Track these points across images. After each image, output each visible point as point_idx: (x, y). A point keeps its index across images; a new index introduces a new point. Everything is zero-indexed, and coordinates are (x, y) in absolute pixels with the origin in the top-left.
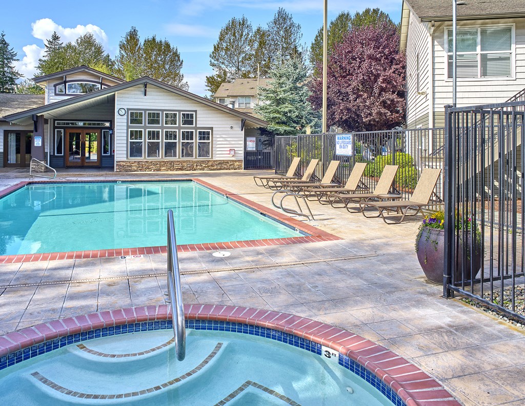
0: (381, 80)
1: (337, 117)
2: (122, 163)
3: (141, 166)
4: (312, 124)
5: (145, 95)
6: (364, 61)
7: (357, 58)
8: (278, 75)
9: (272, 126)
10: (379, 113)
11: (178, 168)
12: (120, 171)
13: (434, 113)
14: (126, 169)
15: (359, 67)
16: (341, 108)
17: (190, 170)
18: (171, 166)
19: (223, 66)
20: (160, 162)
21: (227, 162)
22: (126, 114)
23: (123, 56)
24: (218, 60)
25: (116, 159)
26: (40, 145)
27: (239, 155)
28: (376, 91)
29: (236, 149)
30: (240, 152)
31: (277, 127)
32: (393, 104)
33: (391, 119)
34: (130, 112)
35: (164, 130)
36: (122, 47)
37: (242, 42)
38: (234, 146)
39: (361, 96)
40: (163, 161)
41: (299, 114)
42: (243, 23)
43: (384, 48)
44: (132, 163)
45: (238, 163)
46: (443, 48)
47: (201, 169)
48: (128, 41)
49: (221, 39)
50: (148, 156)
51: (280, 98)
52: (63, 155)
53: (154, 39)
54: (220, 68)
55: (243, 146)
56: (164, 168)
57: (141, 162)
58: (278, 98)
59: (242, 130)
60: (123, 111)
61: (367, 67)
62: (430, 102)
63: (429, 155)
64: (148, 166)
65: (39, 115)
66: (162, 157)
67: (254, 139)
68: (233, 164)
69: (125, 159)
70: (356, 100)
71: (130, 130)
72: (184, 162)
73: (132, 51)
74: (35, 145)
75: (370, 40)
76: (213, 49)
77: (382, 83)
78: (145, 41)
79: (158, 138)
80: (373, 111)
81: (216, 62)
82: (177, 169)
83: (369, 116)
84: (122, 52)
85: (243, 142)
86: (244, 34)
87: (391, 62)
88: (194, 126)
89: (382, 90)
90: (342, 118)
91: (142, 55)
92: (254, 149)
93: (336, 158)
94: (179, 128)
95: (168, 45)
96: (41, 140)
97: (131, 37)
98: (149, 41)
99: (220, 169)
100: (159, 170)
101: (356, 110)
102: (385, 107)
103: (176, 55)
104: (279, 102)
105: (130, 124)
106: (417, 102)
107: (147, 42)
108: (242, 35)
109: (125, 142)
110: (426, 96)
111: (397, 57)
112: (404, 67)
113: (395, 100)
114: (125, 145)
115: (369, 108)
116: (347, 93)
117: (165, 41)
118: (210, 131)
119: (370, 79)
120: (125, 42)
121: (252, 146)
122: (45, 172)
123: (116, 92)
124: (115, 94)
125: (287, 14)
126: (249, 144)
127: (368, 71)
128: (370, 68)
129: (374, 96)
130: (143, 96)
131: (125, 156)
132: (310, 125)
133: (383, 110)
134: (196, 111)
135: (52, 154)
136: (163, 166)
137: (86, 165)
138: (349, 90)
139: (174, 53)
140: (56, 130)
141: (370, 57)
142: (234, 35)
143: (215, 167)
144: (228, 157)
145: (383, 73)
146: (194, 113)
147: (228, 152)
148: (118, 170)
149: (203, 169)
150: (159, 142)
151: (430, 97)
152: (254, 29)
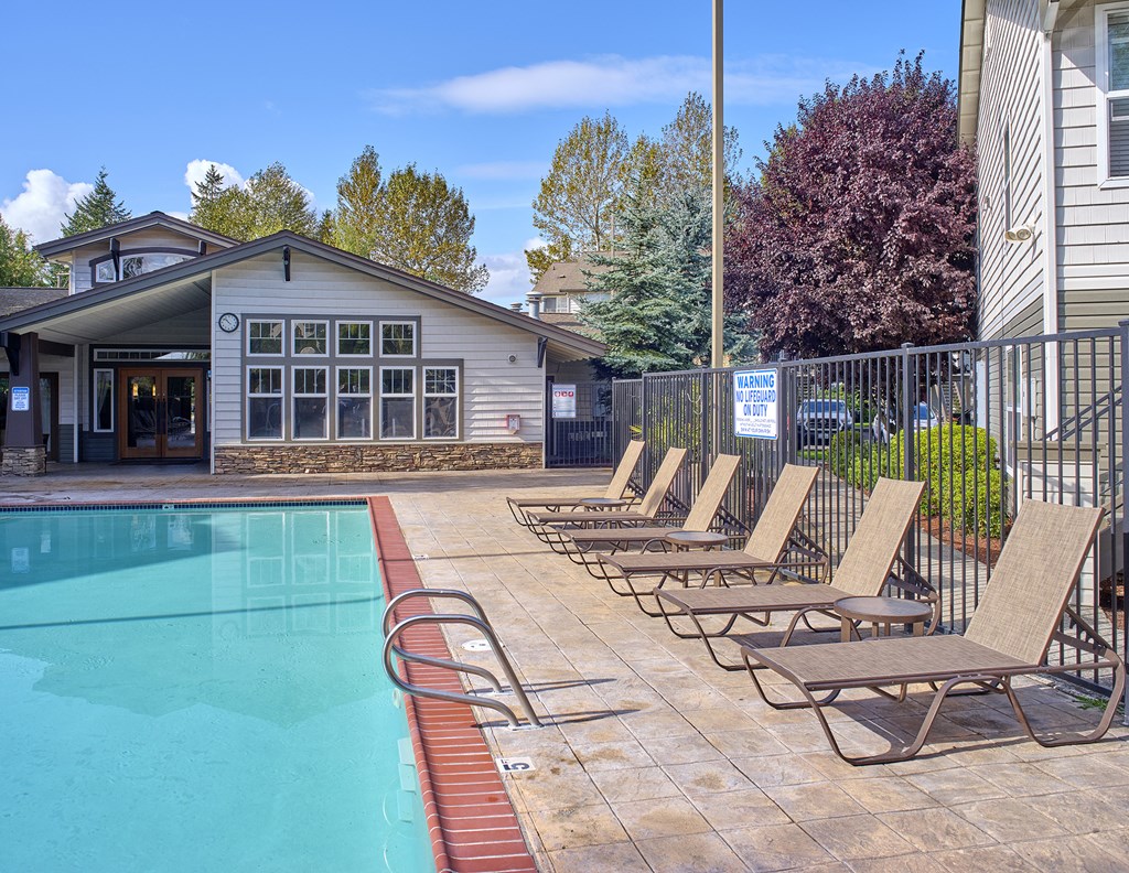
0: (901, 222)
1: (782, 327)
2: (228, 453)
3: (278, 460)
4: (736, 349)
5: (288, 279)
6: (857, 172)
7: (837, 165)
8: (637, 222)
9: (620, 356)
10: (899, 314)
11: (373, 465)
12: (225, 473)
13: (1060, 294)
14: (240, 467)
15: (844, 189)
16: (790, 301)
17: (404, 470)
18: (355, 458)
19: (563, 227)
20: (327, 449)
21: (501, 448)
22: (239, 329)
23: (346, 210)
24: (551, 214)
25: (214, 443)
26: (26, 408)
27: (535, 431)
28: (890, 252)
29: (523, 415)
30: (535, 423)
31: (632, 356)
32: (939, 290)
33: (933, 330)
34: (248, 322)
35: (338, 368)
36: (345, 190)
37: (606, 173)
38: (519, 407)
39: (850, 267)
40: (335, 448)
41: (702, 322)
42: (607, 131)
43: (915, 137)
44: (256, 453)
45: (529, 452)
46: (1092, 77)
47: (433, 467)
48: (356, 177)
49: (557, 167)
50: (297, 434)
51: (643, 283)
52: (112, 430)
53: (410, 172)
54: (556, 232)
55: (542, 406)
56: (336, 465)
57: (279, 448)
58: (637, 281)
59: (540, 366)
60: (232, 320)
61: (865, 189)
62: (1047, 262)
63: (1045, 436)
64: (296, 460)
65: (21, 332)
66: (333, 436)
67: (572, 388)
68: (517, 455)
69: (238, 443)
70: (834, 280)
71: (248, 368)
72: (390, 448)
73: (367, 200)
74: (14, 408)
75: (873, 115)
76: (539, 190)
77: (906, 230)
78: (393, 177)
79: (321, 389)
80: (882, 309)
81: (547, 219)
82: (371, 468)
83: (870, 323)
84: (344, 201)
85: (542, 398)
86: (610, 153)
87: (935, 176)
88: (414, 355)
89: (907, 248)
90: (794, 329)
91: (387, 208)
92: (573, 415)
93: (732, 444)
94: (376, 362)
95: (440, 185)
96: (27, 395)
97: (362, 169)
98: (399, 176)
99: (484, 467)
100: (325, 469)
101: (833, 305)
102: (917, 298)
103: (460, 205)
104: (641, 291)
105: (248, 354)
106: (1006, 273)
107: (396, 177)
108: (604, 156)
109: (238, 398)
110: (1034, 243)
111: (950, 161)
112: (971, 189)
113: (945, 275)
114: (238, 407)
115: (870, 300)
116: (811, 260)
117: (437, 174)
118: (457, 368)
119: (874, 221)
120: (351, 181)
121: (565, 404)
122: (39, 475)
123: (214, 271)
124: (210, 279)
125: (706, 105)
126: (558, 402)
127: (867, 197)
128: (872, 189)
129: (886, 269)
130: (281, 281)
131: (238, 434)
132: (730, 351)
133: (910, 306)
134: (418, 319)
135: (86, 428)
136: (334, 460)
137: (168, 454)
138: (815, 253)
139: (455, 202)
140: (95, 371)
141: (875, 162)
142: (587, 156)
143: (471, 462)
144: (502, 435)
145: (907, 203)
146: (414, 323)
147: (504, 424)
148: (219, 470)
149: (439, 468)
150: (324, 399)
151: (1046, 244)
152: (632, 140)
